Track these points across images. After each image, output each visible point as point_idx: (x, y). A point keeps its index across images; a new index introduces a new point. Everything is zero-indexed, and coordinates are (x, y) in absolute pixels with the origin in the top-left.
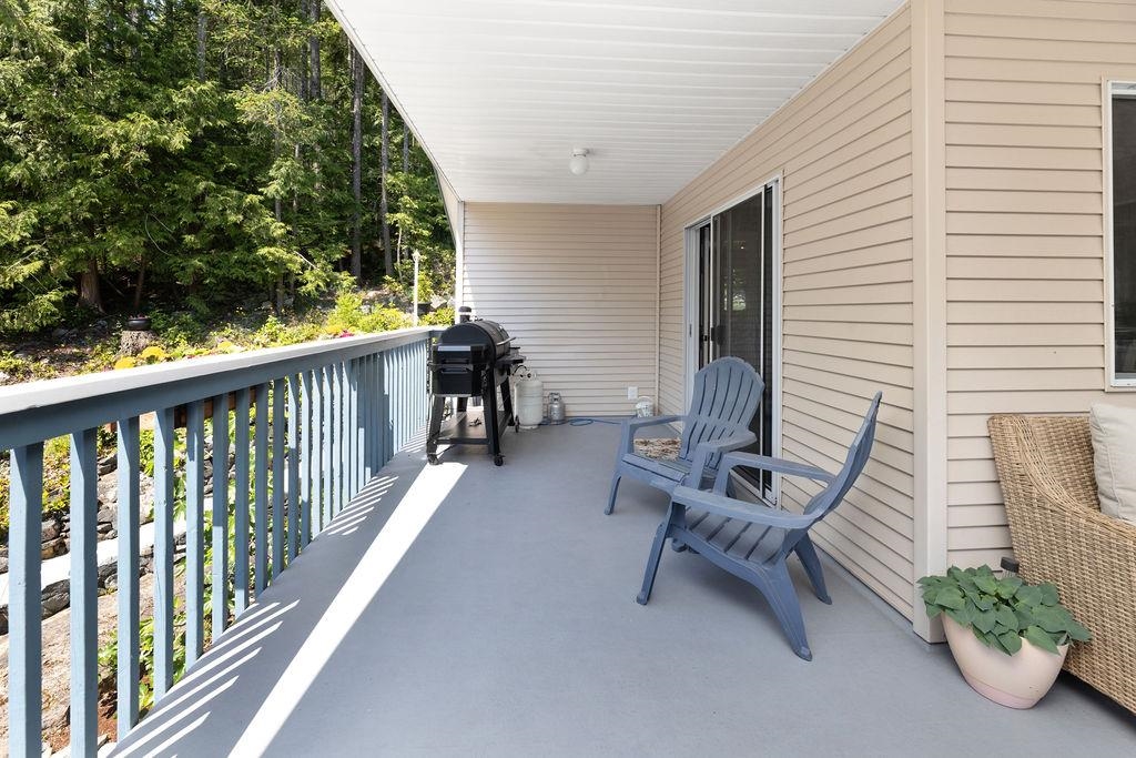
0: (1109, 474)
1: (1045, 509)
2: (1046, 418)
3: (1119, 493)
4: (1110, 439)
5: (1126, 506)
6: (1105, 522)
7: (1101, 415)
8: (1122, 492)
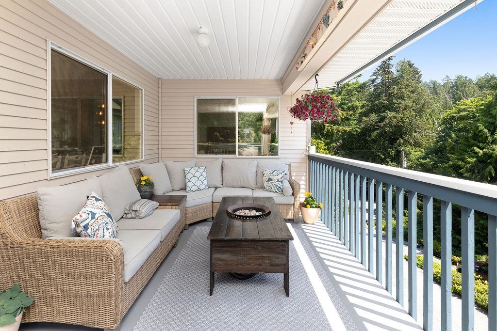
0: (44, 219)
1: (14, 248)
2: (18, 199)
3: (48, 226)
4: (45, 203)
5: (51, 230)
6: (40, 243)
7: (41, 193)
8: (49, 225)
